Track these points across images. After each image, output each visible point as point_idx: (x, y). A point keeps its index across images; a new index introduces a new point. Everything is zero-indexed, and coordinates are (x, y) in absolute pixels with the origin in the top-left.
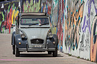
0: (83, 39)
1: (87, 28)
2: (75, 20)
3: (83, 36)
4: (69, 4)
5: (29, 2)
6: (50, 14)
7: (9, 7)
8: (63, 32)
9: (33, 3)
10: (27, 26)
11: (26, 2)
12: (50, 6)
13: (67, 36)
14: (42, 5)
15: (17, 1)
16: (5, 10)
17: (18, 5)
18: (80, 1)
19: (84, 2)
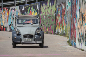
4: (81, 5)
5: (46, 5)
6: (65, 15)
7: (29, 9)
8: (76, 30)
9: (50, 5)
10: (22, 25)
11: (44, 5)
12: (64, 8)
13: (80, 33)
14: (57, 7)
15: (36, 4)
16: (25, 12)
17: (37, 8)
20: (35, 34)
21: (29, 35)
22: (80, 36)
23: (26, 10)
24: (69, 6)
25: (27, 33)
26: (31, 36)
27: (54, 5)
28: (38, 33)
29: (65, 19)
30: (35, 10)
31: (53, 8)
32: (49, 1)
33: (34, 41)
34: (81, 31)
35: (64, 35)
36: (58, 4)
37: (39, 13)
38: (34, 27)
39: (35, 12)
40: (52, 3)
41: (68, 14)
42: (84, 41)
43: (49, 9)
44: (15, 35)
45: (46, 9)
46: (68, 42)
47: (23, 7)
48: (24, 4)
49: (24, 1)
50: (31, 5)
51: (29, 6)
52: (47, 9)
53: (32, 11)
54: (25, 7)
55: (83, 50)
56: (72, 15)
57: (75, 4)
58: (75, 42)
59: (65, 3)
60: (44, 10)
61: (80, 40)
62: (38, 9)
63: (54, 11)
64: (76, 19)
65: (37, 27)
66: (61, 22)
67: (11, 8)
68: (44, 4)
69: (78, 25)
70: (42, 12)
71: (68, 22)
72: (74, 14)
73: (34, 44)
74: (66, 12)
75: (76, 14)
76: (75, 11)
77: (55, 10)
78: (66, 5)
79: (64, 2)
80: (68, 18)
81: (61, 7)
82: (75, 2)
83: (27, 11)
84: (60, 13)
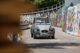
0: (75, 28)
1: (77, 24)
2: (72, 20)
3: (75, 27)
4: (69, 14)
8: (66, 25)
12: (61, 15)
13: (68, 26)
15: (48, 13)
18: (74, 12)
19: (75, 13)
20: (49, 30)
24: (63, 14)
28: (51, 29)
30: (47, 15)
31: (56, 15)
33: (49, 34)
35: (60, 27)
36: (58, 13)
40: (55, 13)
46: (63, 30)
50: (45, 13)
52: (53, 15)
54: (43, 14)
55: (70, 34)
58: (66, 30)
59: (61, 13)
61: (69, 29)
62: (49, 15)
64: (66, 20)
66: (59, 21)
67: (36, 14)
68: (52, 13)
70: (51, 16)
71: (62, 21)
72: (66, 18)
74: (62, 17)
76: (66, 16)
80: (62, 19)
82: (66, 12)
83: (44, 16)
84: (59, 17)
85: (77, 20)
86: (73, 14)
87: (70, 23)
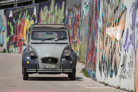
5: (48, 9)
6: (78, 26)
7: (20, 15)
8: (96, 51)
9: (54, 9)
10: (40, 41)
11: (45, 8)
12: (78, 15)
13: (102, 57)
14: (67, 13)
15: (32, 7)
16: (14, 20)
17: (33, 13)
18: (121, 7)
19: (126, 9)
20: (62, 57)
21: (52, 58)
22: (103, 61)
23: (16, 16)
24: (85, 11)
25: (47, 55)
26: (54, 60)
27: (61, 9)
28: (67, 55)
29: (79, 33)
30: (31, 17)
31: (60, 14)
32: (53, 3)
33: (60, 69)
34: (104, 53)
36: (68, 7)
37: (36, 22)
38: (60, 45)
39: (29, 19)
40: (58, 7)
41: (84, 25)
42: (108, 70)
43: (54, 15)
44: (28, 58)
45: (48, 15)
47: (11, 11)
48: (12, 6)
49: (13, 2)
50: (23, 8)
51: (21, 10)
52: (50, 16)
53: (26, 18)
54: (14, 12)
55: (107, 85)
56: (91, 26)
57: (96, 8)
58: (95, 71)
59: (79, 7)
60: (45, 18)
61: (103, 67)
62: (36, 16)
63: (62, 20)
64: (96, 33)
65: (66, 45)
69: (101, 43)
70: (43, 20)
71: (83, 38)
72: (93, 25)
73: (59, 73)
74: (81, 22)
75: (97, 24)
76: (96, 20)
77: (63, 17)
78: (80, 9)
79: (77, 5)
81: (73, 12)
82: (96, 5)
83: (17, 18)
84: (71, 22)
85: (131, 32)
86: (118, 14)
87: (109, 45)
